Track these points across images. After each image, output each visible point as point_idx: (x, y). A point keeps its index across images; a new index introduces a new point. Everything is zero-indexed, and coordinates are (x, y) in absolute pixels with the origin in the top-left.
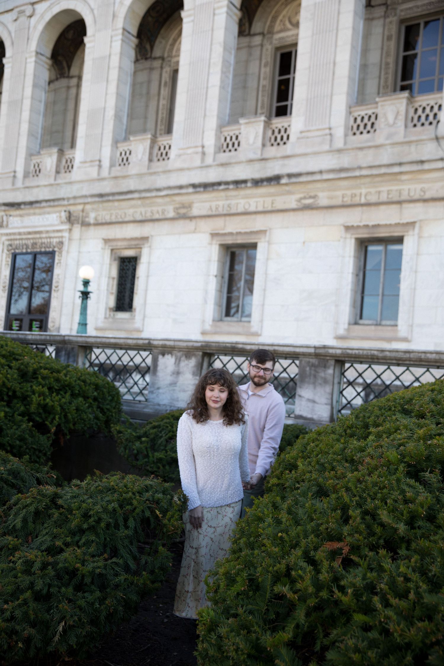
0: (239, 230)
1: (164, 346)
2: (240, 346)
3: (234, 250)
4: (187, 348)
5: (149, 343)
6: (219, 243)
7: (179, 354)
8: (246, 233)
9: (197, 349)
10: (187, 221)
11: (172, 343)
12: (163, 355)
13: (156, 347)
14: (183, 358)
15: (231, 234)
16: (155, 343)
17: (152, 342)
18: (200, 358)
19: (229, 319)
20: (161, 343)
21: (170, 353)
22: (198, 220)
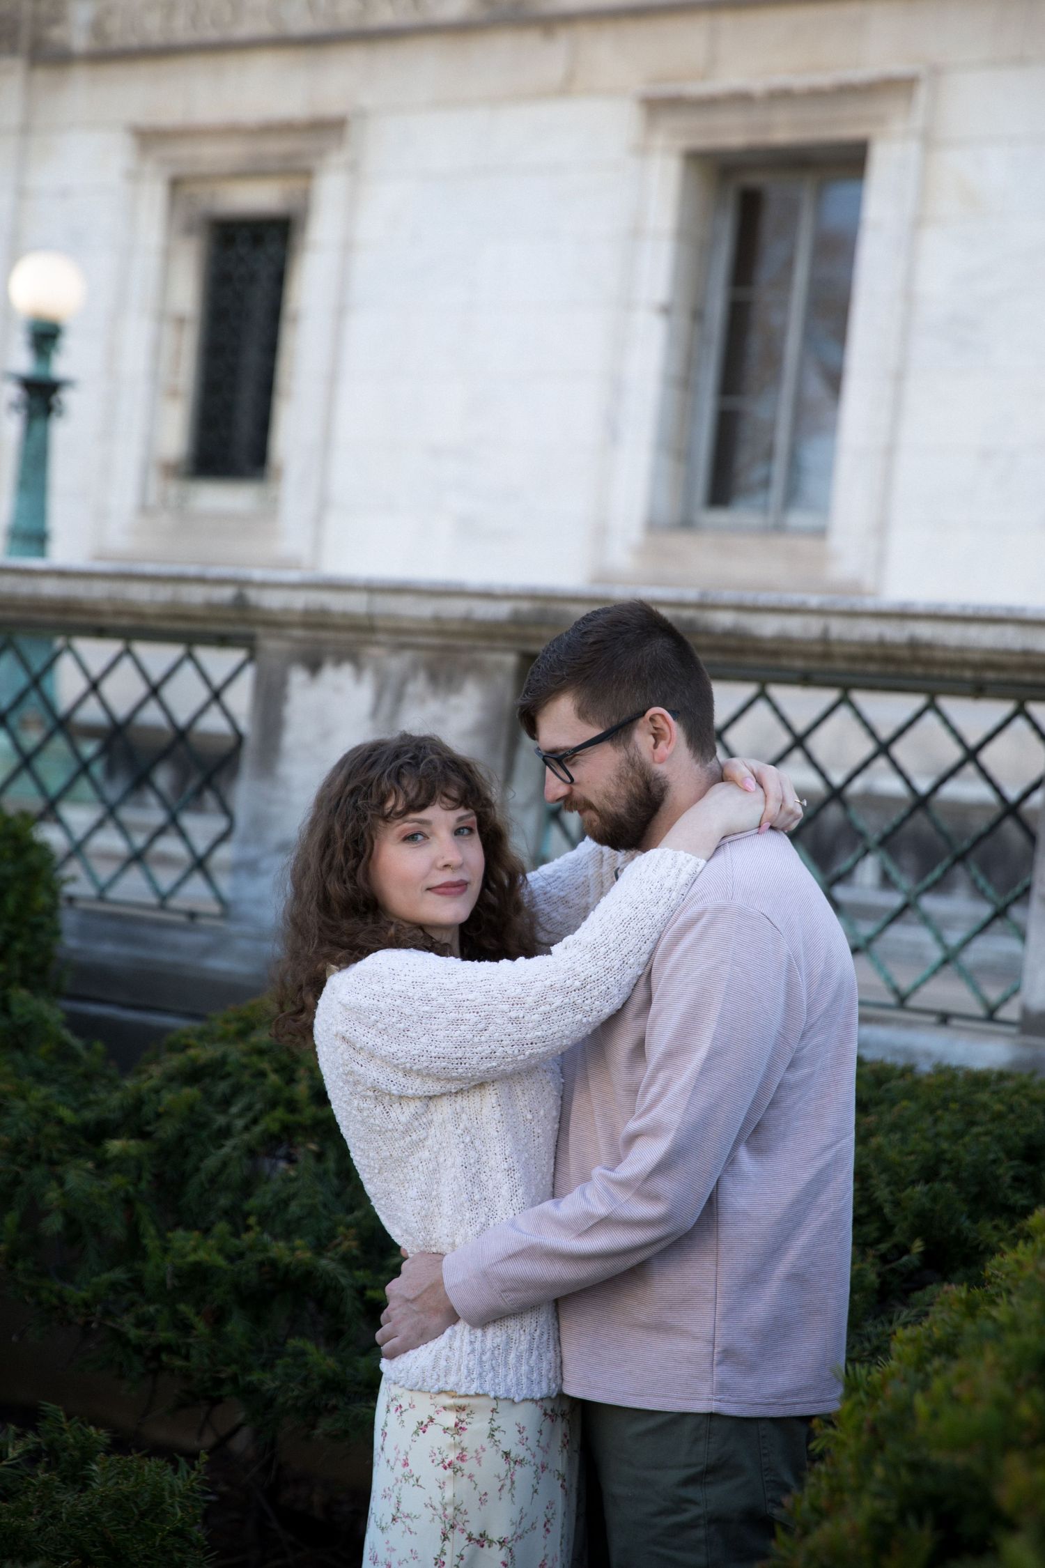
0: (781, 80)
1: (317, 621)
2: (724, 620)
3: (754, 179)
4: (440, 627)
5: (240, 603)
6: (683, 143)
7: (397, 664)
8: (816, 95)
9: (490, 633)
10: (531, 40)
11: (355, 604)
12: (314, 666)
13: (276, 623)
14: (418, 686)
15: (742, 99)
16: (272, 601)
17: (253, 595)
18: (504, 686)
19: (720, 517)
20: (299, 601)
21: (350, 655)
22: (585, 33)
